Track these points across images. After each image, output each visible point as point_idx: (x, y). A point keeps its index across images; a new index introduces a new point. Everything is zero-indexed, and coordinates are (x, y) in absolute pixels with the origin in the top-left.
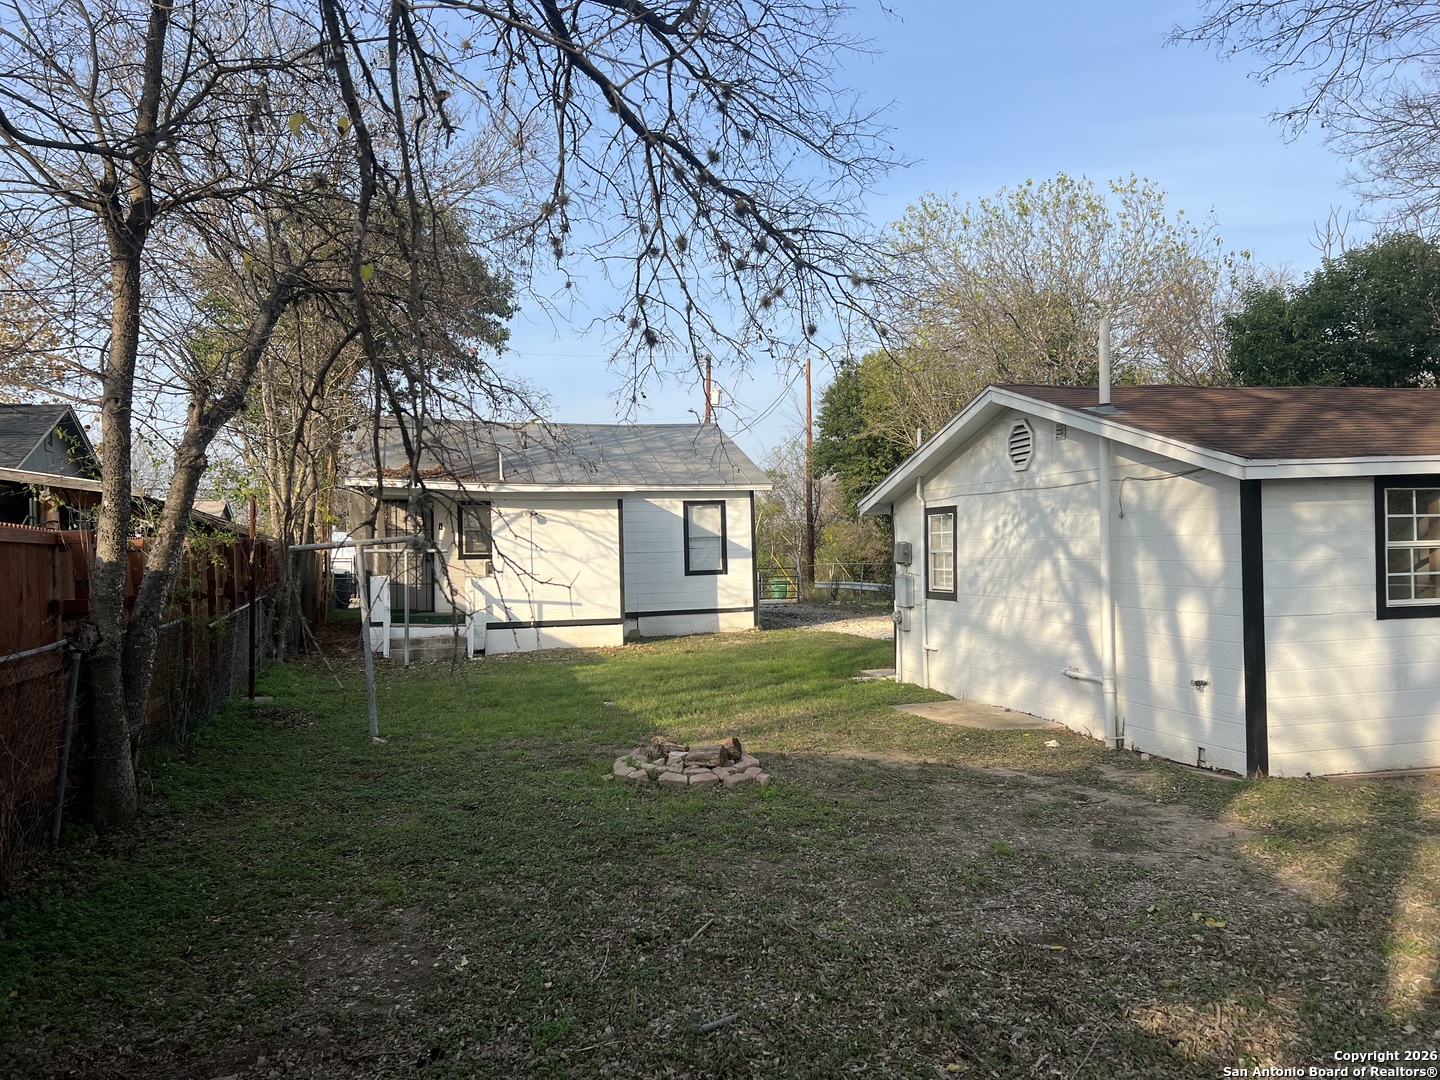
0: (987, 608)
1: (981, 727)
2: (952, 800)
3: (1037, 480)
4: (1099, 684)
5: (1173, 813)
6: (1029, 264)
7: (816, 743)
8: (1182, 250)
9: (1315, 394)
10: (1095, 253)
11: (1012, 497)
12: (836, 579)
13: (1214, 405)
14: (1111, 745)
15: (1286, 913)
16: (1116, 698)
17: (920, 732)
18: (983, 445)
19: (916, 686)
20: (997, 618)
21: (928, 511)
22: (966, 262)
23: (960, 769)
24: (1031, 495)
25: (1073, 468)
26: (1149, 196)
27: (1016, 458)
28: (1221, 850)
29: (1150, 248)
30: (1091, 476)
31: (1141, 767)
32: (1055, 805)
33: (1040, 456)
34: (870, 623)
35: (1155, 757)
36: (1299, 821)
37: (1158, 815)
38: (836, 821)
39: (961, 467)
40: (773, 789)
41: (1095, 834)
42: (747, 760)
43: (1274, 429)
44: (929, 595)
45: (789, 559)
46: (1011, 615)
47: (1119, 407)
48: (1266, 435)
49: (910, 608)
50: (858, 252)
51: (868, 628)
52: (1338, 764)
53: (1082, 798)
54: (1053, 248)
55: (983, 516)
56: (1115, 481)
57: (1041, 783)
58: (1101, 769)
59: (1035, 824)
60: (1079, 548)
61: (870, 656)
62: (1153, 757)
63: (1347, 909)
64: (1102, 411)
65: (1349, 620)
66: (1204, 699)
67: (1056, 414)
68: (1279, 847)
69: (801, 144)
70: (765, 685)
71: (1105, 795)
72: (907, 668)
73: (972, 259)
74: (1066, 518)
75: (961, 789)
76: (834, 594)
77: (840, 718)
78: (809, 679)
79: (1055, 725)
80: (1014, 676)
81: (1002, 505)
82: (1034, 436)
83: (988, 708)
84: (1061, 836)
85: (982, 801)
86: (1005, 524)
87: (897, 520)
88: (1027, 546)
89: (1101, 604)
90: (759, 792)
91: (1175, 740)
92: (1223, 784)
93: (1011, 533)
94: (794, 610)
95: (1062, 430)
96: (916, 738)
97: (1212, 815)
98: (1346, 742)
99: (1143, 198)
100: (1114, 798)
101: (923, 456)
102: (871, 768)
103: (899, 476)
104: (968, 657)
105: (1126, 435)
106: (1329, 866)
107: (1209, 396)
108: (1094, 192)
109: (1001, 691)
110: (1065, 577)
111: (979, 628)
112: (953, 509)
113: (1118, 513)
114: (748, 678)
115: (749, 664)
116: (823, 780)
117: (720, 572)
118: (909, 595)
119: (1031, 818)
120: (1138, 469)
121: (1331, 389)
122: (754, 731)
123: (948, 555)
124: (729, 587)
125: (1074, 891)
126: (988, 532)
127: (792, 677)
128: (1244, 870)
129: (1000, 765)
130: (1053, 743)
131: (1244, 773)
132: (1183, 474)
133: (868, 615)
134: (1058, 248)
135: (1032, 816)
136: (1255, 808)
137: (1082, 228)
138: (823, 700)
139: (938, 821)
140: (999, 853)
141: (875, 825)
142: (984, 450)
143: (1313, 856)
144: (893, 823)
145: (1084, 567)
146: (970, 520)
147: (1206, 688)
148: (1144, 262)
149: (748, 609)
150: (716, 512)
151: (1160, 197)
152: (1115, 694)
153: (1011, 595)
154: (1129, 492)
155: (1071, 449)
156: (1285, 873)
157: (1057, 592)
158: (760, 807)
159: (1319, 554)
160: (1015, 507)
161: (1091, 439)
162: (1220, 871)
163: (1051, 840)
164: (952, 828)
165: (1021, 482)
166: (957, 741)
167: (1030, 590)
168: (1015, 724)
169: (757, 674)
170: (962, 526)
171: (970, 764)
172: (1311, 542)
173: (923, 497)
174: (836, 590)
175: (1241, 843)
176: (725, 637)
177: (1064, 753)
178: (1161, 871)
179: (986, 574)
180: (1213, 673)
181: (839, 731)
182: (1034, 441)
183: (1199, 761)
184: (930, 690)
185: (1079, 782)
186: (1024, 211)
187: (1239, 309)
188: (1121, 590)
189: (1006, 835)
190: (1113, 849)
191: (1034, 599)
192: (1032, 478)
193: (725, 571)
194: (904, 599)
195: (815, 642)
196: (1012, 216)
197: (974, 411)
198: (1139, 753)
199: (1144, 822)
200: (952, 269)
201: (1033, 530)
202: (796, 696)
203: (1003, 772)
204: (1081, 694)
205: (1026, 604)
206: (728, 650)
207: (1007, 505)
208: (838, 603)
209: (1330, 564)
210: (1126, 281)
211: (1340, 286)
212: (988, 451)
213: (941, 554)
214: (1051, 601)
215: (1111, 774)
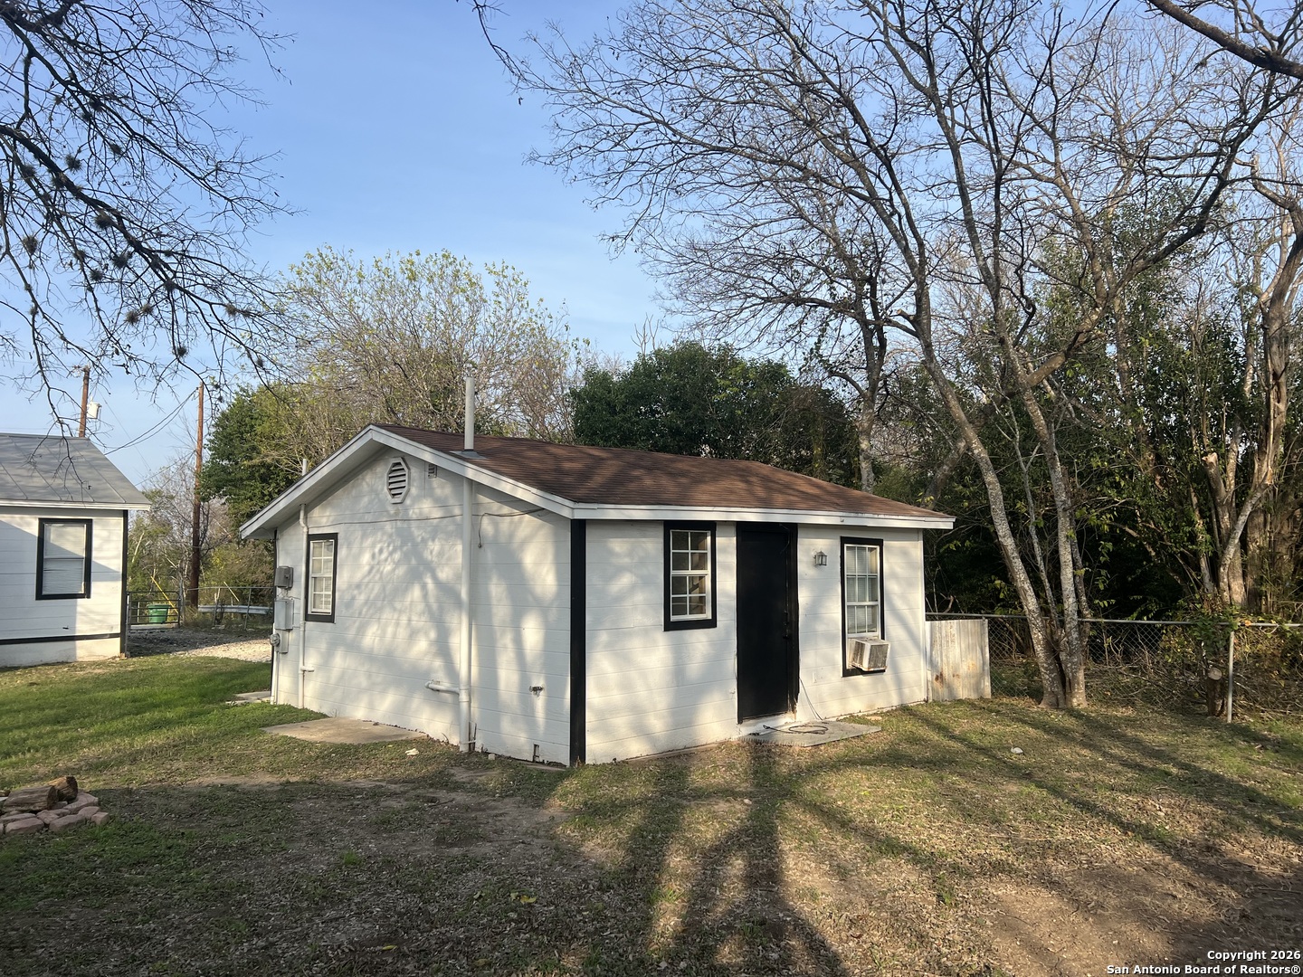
0: (362, 630)
1: (348, 743)
2: (308, 817)
3: (411, 512)
4: (456, 694)
5: (509, 806)
6: (417, 323)
7: (170, 773)
8: (542, 329)
9: (631, 455)
10: (473, 321)
11: (388, 527)
12: (222, 602)
13: (555, 457)
14: (464, 749)
15: (584, 881)
16: (470, 706)
17: (285, 752)
18: (363, 479)
19: (290, 707)
20: (371, 638)
21: (310, 537)
22: (360, 312)
23: (323, 785)
24: (405, 525)
25: (441, 503)
26: (517, 282)
27: (394, 492)
28: (541, 833)
29: (517, 325)
30: (457, 511)
31: (487, 766)
32: (407, 810)
33: (414, 491)
34: (253, 646)
35: (500, 756)
36: (603, 800)
37: (495, 808)
38: (180, 853)
39: (342, 498)
40: (110, 828)
41: (439, 832)
42: (83, 799)
43: (598, 480)
44: (307, 617)
45: (173, 582)
46: (383, 636)
47: (481, 453)
48: (591, 484)
49: (289, 630)
50: (239, 285)
51: (250, 651)
52: (636, 749)
53: (432, 800)
54: (438, 313)
55: (361, 543)
56: (476, 516)
57: (398, 791)
58: (452, 771)
59: (385, 830)
60: (444, 574)
61: (247, 679)
62: (498, 757)
63: (629, 871)
64: (465, 455)
65: (645, 632)
66: (540, 702)
67: (427, 455)
68: (586, 824)
69: (178, 171)
70: (122, 715)
71: (453, 795)
72: (283, 690)
73: (367, 312)
74: (435, 546)
75: (321, 803)
76: (219, 618)
77: (204, 744)
78: (176, 706)
79: (418, 735)
80: (384, 691)
81: (379, 534)
82: (409, 473)
83: (358, 722)
84: (407, 839)
85: (339, 813)
86: (381, 551)
87: (280, 545)
88: (401, 571)
89: (460, 623)
90: (93, 833)
91: (515, 739)
92: (550, 773)
93: (386, 560)
94: (174, 635)
95: (433, 469)
96: (282, 758)
97: (539, 802)
98: (642, 731)
99: (512, 283)
100: (460, 797)
101: (307, 484)
102: (229, 794)
103: (282, 503)
104: (342, 677)
105: (485, 478)
106: (620, 835)
107: (553, 450)
108: (473, 271)
109: (371, 707)
110: (432, 600)
111: (353, 647)
112: (334, 536)
113: (477, 544)
114: (103, 709)
115: (107, 694)
116: (172, 812)
117: (82, 596)
118: (288, 618)
119: (384, 825)
120: (495, 506)
121: (640, 453)
122: (97, 767)
123: (327, 579)
124: (92, 612)
125: (411, 889)
126: (366, 558)
127: (155, 706)
128: (557, 849)
129: (361, 776)
130: (413, 752)
131: (566, 761)
132: (529, 512)
133: (253, 638)
134: (442, 312)
135: (383, 823)
136: (572, 793)
137: (463, 299)
138: (187, 728)
139: (290, 840)
140: (346, 864)
141: (224, 851)
142: (364, 483)
143: (610, 828)
144: (242, 848)
145: (446, 589)
146: (349, 546)
147: (542, 693)
148: (513, 334)
149: (113, 636)
150: (82, 531)
151: (525, 284)
152: (470, 702)
153: (385, 616)
154: (487, 525)
155: (441, 487)
156: (588, 846)
157: (424, 613)
158: (91, 849)
159: (626, 580)
160: (390, 536)
161: (457, 479)
162: (537, 852)
163: (396, 845)
164: (304, 844)
165: (397, 514)
166: (323, 758)
167: (401, 612)
168: (382, 737)
169: (114, 704)
170: (342, 552)
171: (332, 779)
172: (620, 570)
173: (306, 523)
174: (222, 613)
175: (558, 825)
176: (82, 666)
177: (423, 760)
178: (490, 859)
179: (361, 598)
180: (547, 680)
181: (200, 759)
182: (409, 478)
183: (535, 756)
184: (304, 710)
185: (431, 786)
186: (413, 278)
187: (581, 384)
188: (477, 610)
189: (356, 844)
190: (452, 845)
191: (404, 620)
192: (406, 510)
193: (87, 594)
194: (283, 623)
195: (188, 668)
196: (402, 279)
197: (355, 446)
198: (487, 754)
199: (482, 816)
200: (347, 317)
201: (406, 557)
202: (157, 726)
203: (363, 783)
204: (440, 704)
205: (397, 624)
206: (84, 680)
207: (383, 534)
208: (222, 627)
209: (633, 588)
210: (498, 348)
211: (649, 376)
212: (367, 484)
213: (321, 579)
214: (419, 621)
215: (461, 775)
